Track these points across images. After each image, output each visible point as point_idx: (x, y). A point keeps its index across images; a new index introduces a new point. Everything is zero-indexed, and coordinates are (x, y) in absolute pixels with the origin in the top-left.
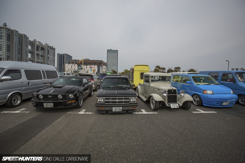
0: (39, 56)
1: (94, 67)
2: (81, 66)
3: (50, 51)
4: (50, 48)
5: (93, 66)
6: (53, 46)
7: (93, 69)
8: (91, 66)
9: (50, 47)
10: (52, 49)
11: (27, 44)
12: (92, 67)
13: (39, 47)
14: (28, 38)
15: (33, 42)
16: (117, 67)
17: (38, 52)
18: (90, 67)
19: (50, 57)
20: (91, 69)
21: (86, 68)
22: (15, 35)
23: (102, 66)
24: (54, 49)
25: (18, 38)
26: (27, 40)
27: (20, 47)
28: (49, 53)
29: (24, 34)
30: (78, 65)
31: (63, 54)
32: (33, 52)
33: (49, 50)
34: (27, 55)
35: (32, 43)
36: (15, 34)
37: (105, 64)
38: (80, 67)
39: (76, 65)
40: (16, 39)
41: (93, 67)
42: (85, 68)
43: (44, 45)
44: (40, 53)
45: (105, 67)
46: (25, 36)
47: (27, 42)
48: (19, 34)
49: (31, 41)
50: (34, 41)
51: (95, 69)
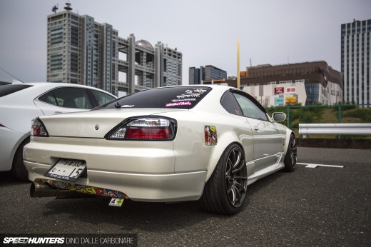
0: (142, 75)
1: (294, 90)
3: (169, 60)
4: (170, 55)
5: (287, 85)
6: (176, 49)
7: (287, 96)
8: (280, 86)
9: (170, 51)
10: (175, 56)
11: (114, 47)
12: (282, 90)
13: (142, 52)
14: (116, 33)
15: (127, 42)
17: (140, 67)
18: (276, 91)
19: (169, 78)
20: (277, 96)
21: (261, 94)
22: (87, 29)
23: (325, 84)
24: (179, 54)
25: (92, 35)
26: (114, 38)
27: (98, 58)
28: (165, 66)
29: (107, 24)
31: (202, 67)
32: (127, 67)
33: (165, 60)
34: (114, 76)
35: (126, 46)
36: (87, 25)
37: (336, 78)
40: (89, 38)
41: (289, 90)
42: (256, 94)
43: (154, 46)
44: (145, 68)
45: (334, 87)
46: (109, 27)
47: (114, 43)
48: (96, 25)
49: (122, 40)
50: (131, 39)
51: (295, 95)
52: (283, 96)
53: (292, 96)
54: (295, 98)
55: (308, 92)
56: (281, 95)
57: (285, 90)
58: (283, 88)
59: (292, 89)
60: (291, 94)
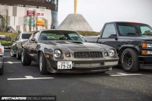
41: (39, 14)
51: (43, 19)
57: (36, 14)
58: (34, 12)
59: (42, 13)
60: (41, 18)
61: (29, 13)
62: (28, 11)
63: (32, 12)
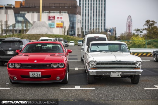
1: (61, 18)
2: (23, 16)
7: (57, 21)
8: (52, 14)
12: (54, 18)
16: (105, 20)
18: (49, 18)
20: (50, 22)
21: (39, 20)
30: (15, 13)
38: (20, 19)
39: (11, 12)
41: (58, 18)
42: (36, 19)
51: (62, 22)
52: (54, 22)
53: (60, 22)
54: (62, 24)
55: (70, 21)
56: (53, 21)
57: (56, 18)
58: (54, 16)
59: (60, 17)
60: (60, 21)
61: (51, 18)
62: (49, 16)
63: (53, 17)
